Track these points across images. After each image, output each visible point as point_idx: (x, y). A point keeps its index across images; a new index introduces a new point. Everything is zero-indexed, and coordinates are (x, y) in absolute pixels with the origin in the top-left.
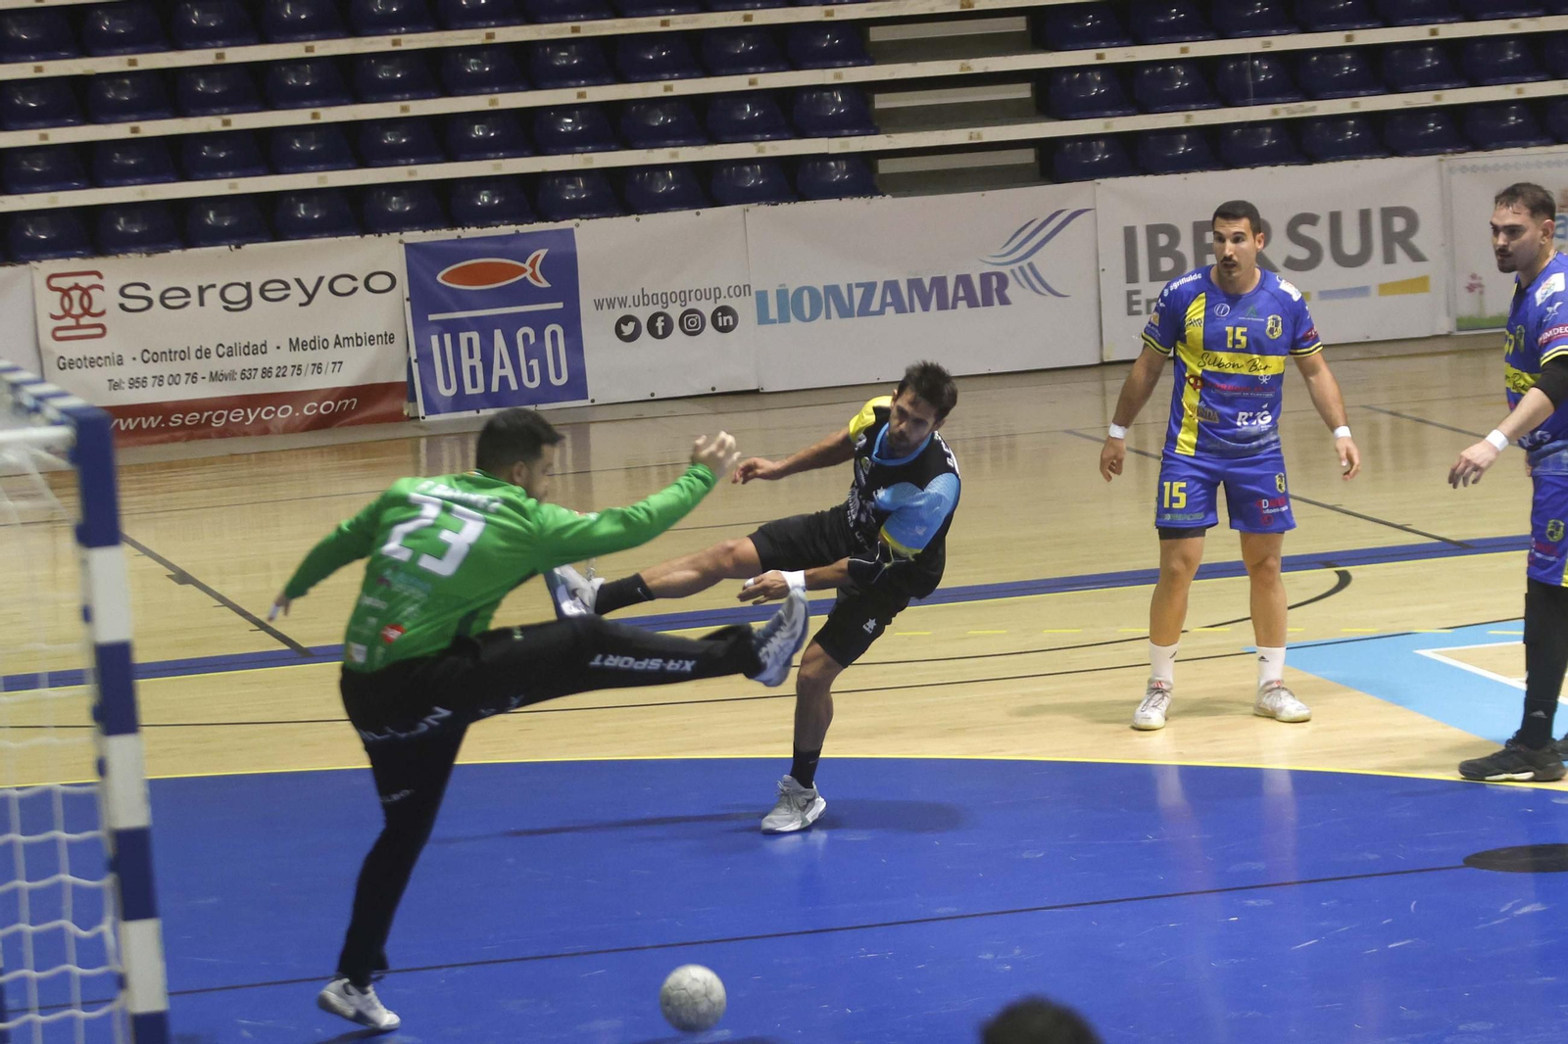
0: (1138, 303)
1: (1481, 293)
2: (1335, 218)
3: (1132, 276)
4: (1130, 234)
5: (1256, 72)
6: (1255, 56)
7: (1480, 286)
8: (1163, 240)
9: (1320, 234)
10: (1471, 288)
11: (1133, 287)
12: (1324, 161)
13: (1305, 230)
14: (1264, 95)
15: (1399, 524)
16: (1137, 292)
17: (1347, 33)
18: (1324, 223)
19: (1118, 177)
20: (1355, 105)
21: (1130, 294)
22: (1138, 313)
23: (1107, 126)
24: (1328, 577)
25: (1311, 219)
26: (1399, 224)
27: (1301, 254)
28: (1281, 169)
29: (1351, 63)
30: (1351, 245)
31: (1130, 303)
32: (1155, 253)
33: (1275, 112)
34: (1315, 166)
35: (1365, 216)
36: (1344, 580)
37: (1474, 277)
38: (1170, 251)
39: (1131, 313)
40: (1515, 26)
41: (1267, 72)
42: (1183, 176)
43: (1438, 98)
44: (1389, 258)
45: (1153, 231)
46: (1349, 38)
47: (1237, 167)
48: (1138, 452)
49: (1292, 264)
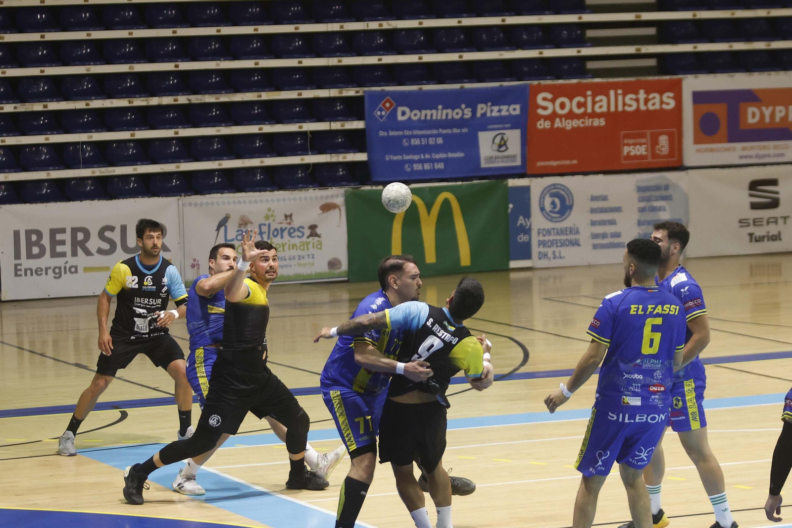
0: (20, 270)
1: (198, 268)
2: (124, 229)
3: (17, 256)
4: (17, 234)
5: (84, 152)
6: (83, 143)
7: (198, 265)
8: (34, 238)
9: (116, 236)
10: (193, 266)
11: (18, 262)
12: (118, 198)
13: (108, 234)
14: (88, 164)
15: (153, 387)
16: (20, 265)
17: (132, 132)
18: (118, 231)
19: (11, 204)
20: (135, 170)
21: (16, 265)
22: (21, 275)
23: (6, 177)
24: (116, 414)
25: (112, 229)
27: (106, 246)
28: (96, 203)
29: (133, 148)
31: (16, 270)
32: (29, 245)
33: (93, 172)
34: (114, 201)
36: (124, 416)
37: (195, 260)
38: (38, 243)
39: (16, 275)
40: (218, 131)
41: (90, 152)
42: (45, 204)
43: (178, 167)
45: (29, 233)
46: (132, 135)
47: (73, 200)
48: (18, 348)
49: (100, 251)
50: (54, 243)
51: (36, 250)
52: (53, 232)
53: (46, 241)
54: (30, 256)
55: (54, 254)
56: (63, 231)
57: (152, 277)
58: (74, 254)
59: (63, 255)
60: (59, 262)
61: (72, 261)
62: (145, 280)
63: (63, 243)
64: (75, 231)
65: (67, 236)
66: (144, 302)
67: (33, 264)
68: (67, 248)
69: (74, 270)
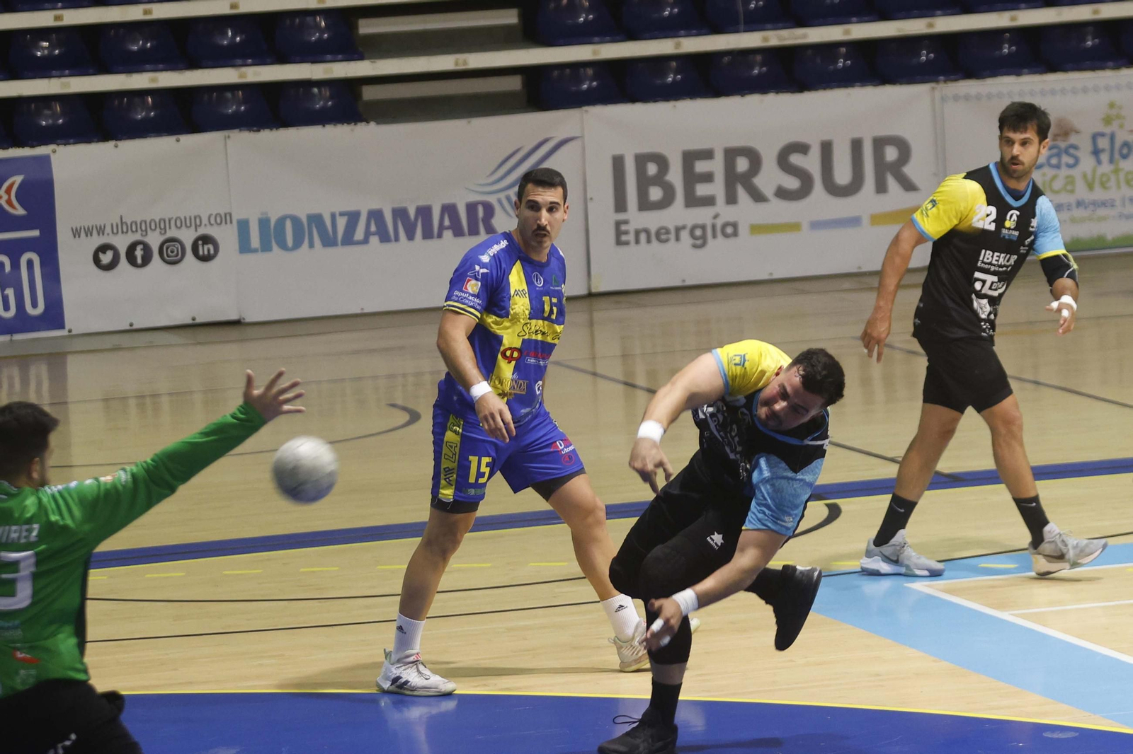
0: (627, 233)
2: (827, 148)
3: (620, 205)
4: (618, 163)
8: (652, 169)
9: (811, 163)
11: (622, 217)
12: (815, 89)
13: (796, 159)
14: (754, 22)
16: (627, 222)
18: (815, 152)
19: (606, 104)
20: (847, 32)
21: (618, 224)
22: (628, 243)
24: (819, 509)
25: (803, 148)
26: (891, 154)
27: (792, 183)
28: (772, 99)
30: (843, 175)
31: (619, 233)
32: (644, 183)
33: (765, 39)
34: (806, 95)
35: (857, 145)
36: (834, 513)
38: (659, 180)
39: (619, 242)
42: (672, 103)
43: (931, 25)
44: (881, 188)
45: (642, 160)
47: (727, 94)
48: (625, 384)
49: (782, 193)
50: (691, 178)
51: (655, 194)
52: (690, 158)
53: (675, 176)
54: (645, 205)
55: (692, 201)
56: (708, 155)
57: (1018, 213)
58: (731, 199)
59: (709, 201)
60: (702, 215)
61: (727, 213)
62: (1008, 217)
63: (708, 178)
64: (731, 154)
65: (716, 166)
66: (998, 261)
67: (652, 220)
68: (716, 189)
69: (730, 230)
